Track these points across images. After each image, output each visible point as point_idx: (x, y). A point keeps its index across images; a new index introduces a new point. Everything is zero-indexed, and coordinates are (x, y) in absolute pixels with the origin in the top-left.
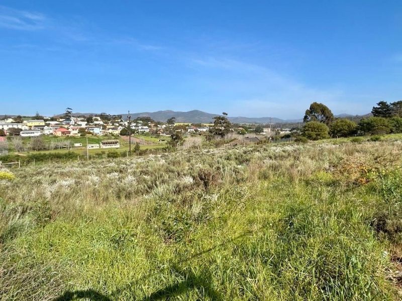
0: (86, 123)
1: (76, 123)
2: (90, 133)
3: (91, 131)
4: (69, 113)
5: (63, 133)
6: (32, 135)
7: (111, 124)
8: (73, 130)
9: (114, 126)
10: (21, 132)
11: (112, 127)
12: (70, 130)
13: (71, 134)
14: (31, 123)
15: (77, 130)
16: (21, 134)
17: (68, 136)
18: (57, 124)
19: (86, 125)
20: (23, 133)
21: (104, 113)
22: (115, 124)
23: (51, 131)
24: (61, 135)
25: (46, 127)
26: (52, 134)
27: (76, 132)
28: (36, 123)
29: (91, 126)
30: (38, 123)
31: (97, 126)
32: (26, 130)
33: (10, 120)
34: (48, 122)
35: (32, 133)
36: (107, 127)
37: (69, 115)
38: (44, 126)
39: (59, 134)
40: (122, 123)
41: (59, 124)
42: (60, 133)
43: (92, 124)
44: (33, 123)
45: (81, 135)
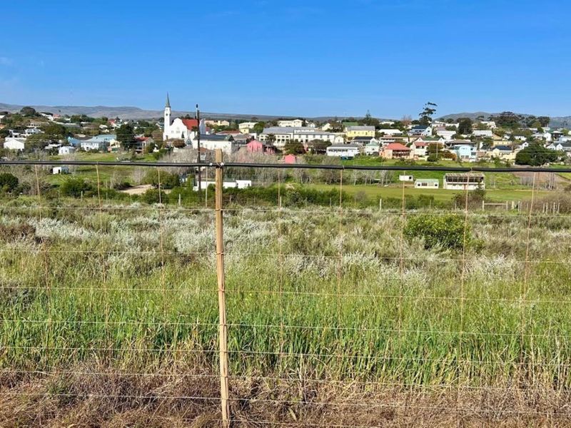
0: (454, 133)
1: (434, 133)
2: (448, 155)
3: (453, 152)
4: (430, 112)
5: (396, 152)
6: (344, 154)
7: (508, 138)
8: (418, 147)
9: (510, 143)
10: (328, 148)
11: (506, 143)
12: (412, 147)
13: (411, 157)
14: (353, 132)
15: (426, 147)
16: (327, 152)
17: (403, 160)
18: (396, 135)
19: (453, 137)
20: (330, 150)
21: (509, 113)
22: (517, 138)
23: (377, 149)
24: (391, 157)
25: (373, 139)
26: (376, 154)
27: (422, 151)
28: (361, 132)
29: (460, 141)
30: (365, 132)
31: (474, 141)
32: (339, 145)
33: (327, 126)
34: (381, 131)
35: (343, 150)
36: (495, 143)
37: (430, 116)
38: (371, 138)
39: (388, 154)
40: (537, 135)
41: (400, 135)
42: (391, 152)
43: (465, 136)
44: (357, 132)
45: (429, 160)
